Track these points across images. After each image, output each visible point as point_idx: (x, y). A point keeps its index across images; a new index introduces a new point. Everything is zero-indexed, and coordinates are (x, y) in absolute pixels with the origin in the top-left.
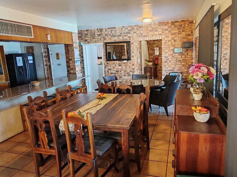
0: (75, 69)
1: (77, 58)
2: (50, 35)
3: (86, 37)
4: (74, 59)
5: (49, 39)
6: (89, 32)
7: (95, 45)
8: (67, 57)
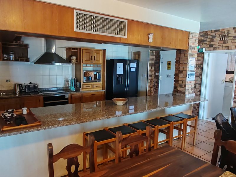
0: (185, 86)
1: (190, 71)
2: (153, 34)
3: (212, 40)
4: (186, 71)
5: (151, 40)
6: (219, 33)
7: (226, 53)
8: (177, 68)
